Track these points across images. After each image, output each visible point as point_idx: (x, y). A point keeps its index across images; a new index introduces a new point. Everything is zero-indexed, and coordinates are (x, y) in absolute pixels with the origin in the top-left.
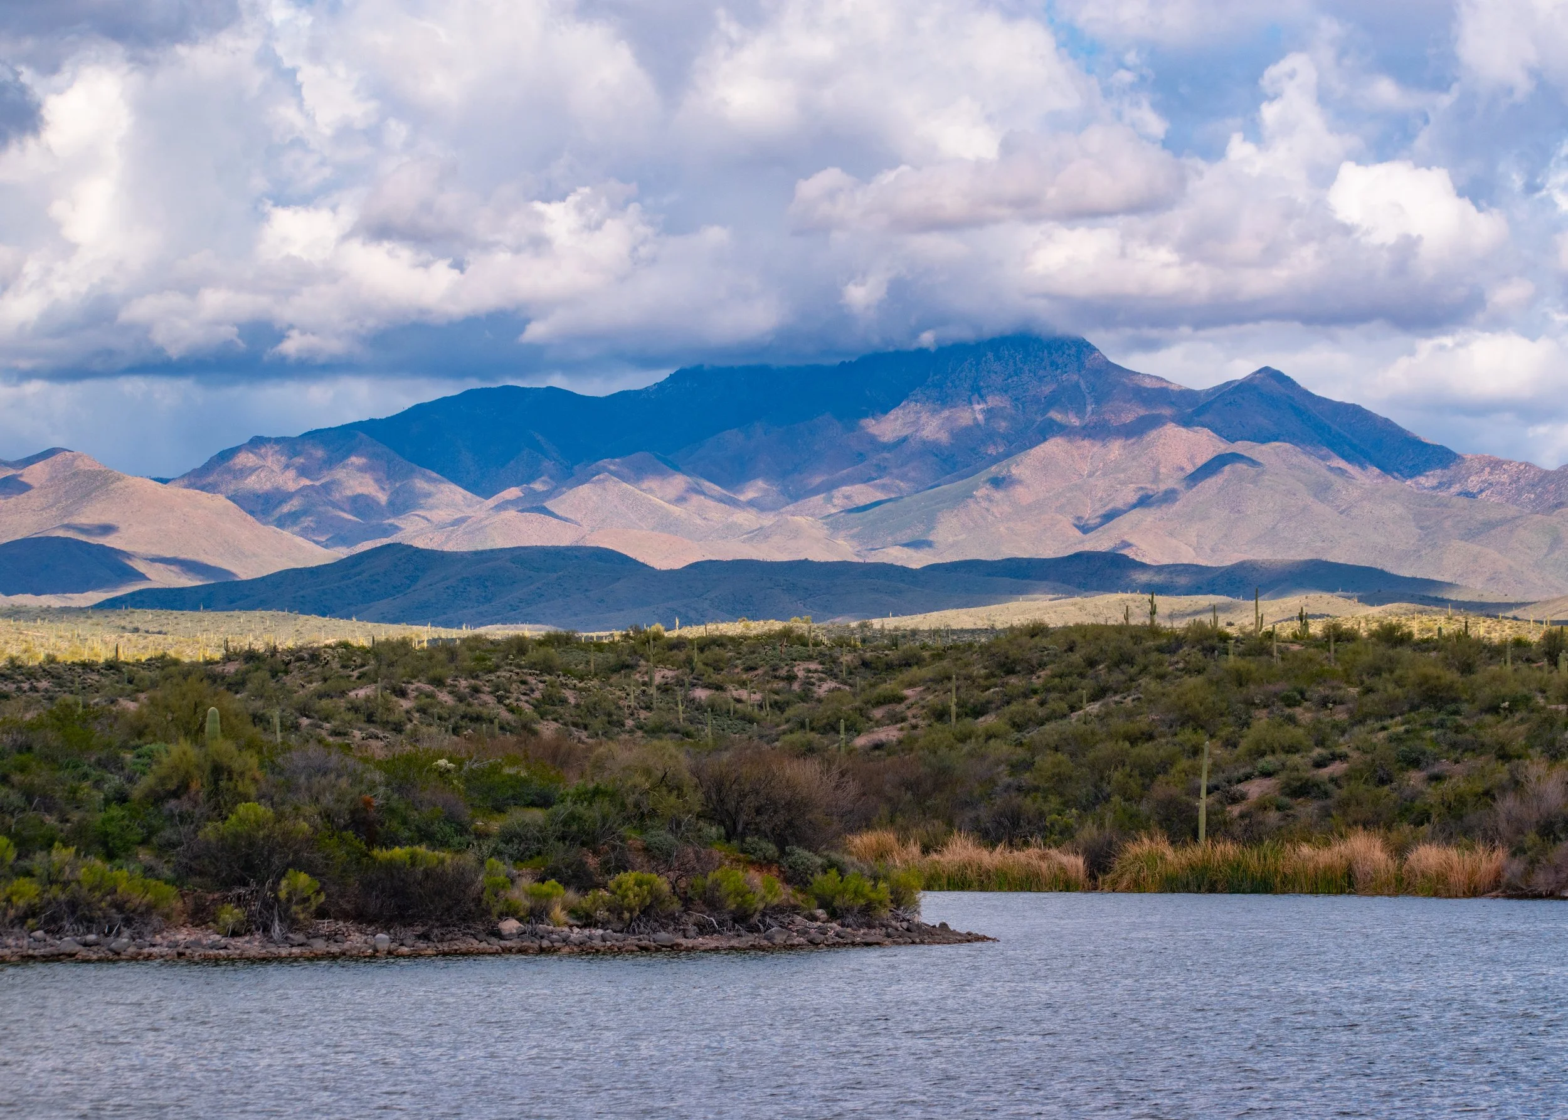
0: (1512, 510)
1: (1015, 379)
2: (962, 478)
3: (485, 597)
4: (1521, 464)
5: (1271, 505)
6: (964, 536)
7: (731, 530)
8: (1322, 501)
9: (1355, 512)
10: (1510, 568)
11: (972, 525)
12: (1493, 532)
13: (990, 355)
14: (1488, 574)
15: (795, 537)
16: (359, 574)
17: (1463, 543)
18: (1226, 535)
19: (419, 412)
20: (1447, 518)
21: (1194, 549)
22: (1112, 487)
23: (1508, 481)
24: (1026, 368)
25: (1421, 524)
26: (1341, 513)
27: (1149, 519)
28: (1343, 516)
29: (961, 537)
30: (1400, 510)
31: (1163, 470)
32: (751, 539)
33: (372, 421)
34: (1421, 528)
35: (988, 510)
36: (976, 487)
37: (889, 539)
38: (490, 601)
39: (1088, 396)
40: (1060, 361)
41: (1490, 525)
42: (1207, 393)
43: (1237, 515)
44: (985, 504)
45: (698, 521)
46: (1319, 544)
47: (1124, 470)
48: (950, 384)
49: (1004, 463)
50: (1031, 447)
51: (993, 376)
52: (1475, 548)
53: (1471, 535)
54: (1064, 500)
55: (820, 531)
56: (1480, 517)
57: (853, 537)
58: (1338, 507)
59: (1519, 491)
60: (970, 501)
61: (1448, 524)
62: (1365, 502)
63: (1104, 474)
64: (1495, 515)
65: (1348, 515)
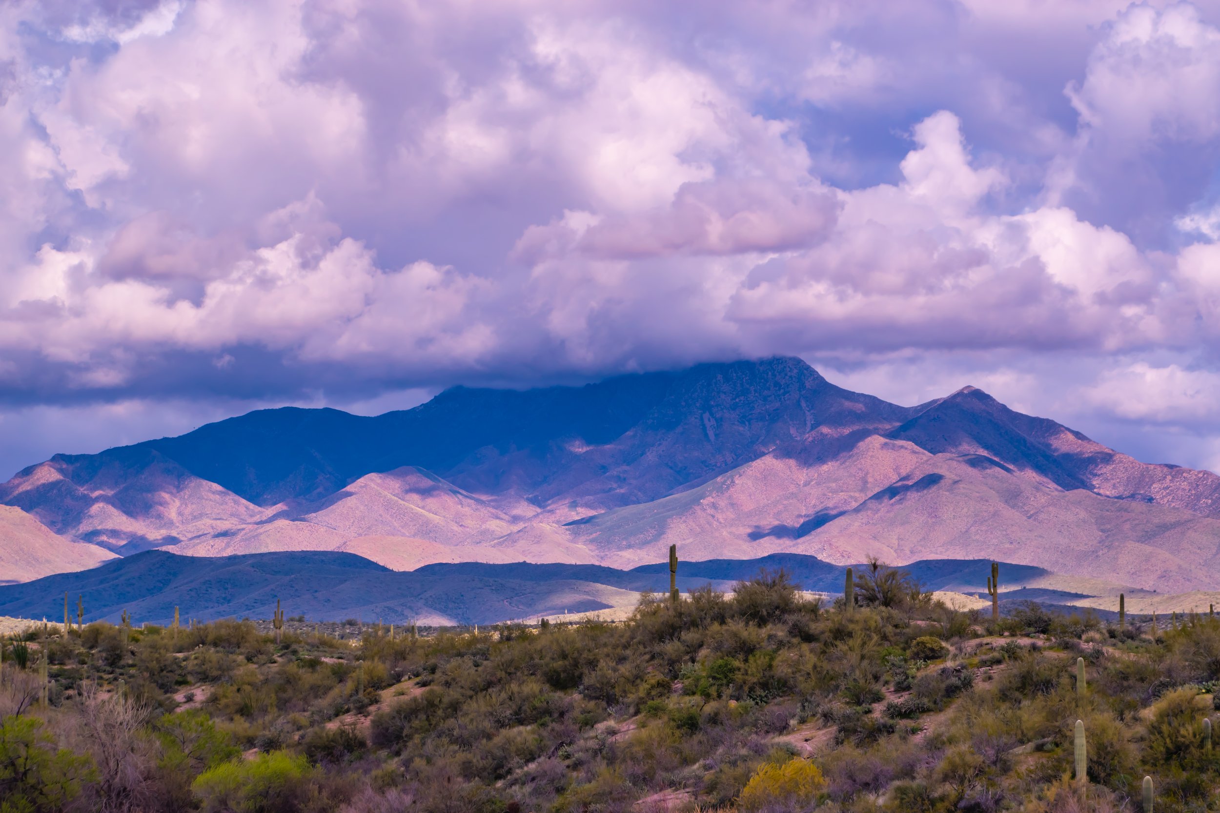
0: (1187, 514)
1: (742, 398)
2: (693, 487)
3: (224, 599)
4: (1200, 472)
5: (965, 510)
6: (691, 540)
7: (483, 536)
8: (1013, 507)
9: (1042, 516)
10: (1180, 567)
11: (699, 530)
12: (1167, 534)
13: (720, 377)
14: (1159, 572)
15: (538, 542)
16: (117, 578)
17: (1137, 544)
18: (924, 538)
19: (208, 430)
20: (1126, 521)
21: (895, 551)
22: (824, 495)
23: (1187, 488)
24: (752, 388)
25: (1102, 527)
26: (1029, 517)
27: (857, 524)
28: (1031, 520)
29: (688, 541)
30: (1083, 514)
31: (870, 480)
32: (500, 544)
33: (165, 439)
34: (1103, 531)
35: (713, 516)
36: (703, 497)
37: (624, 543)
38: (229, 601)
39: (808, 413)
40: (783, 382)
41: (1164, 528)
42: (915, 409)
43: (934, 520)
44: (710, 511)
45: (455, 528)
46: (1007, 546)
47: (835, 480)
48: (683, 404)
49: (728, 474)
50: (753, 460)
51: (723, 396)
52: (1147, 549)
53: (1147, 537)
54: (781, 507)
55: (563, 536)
56: (1156, 521)
57: (592, 541)
58: (1028, 511)
59: (1198, 497)
60: (697, 508)
61: (1127, 526)
62: (1051, 508)
63: (818, 484)
64: (1171, 518)
65: (1035, 520)
